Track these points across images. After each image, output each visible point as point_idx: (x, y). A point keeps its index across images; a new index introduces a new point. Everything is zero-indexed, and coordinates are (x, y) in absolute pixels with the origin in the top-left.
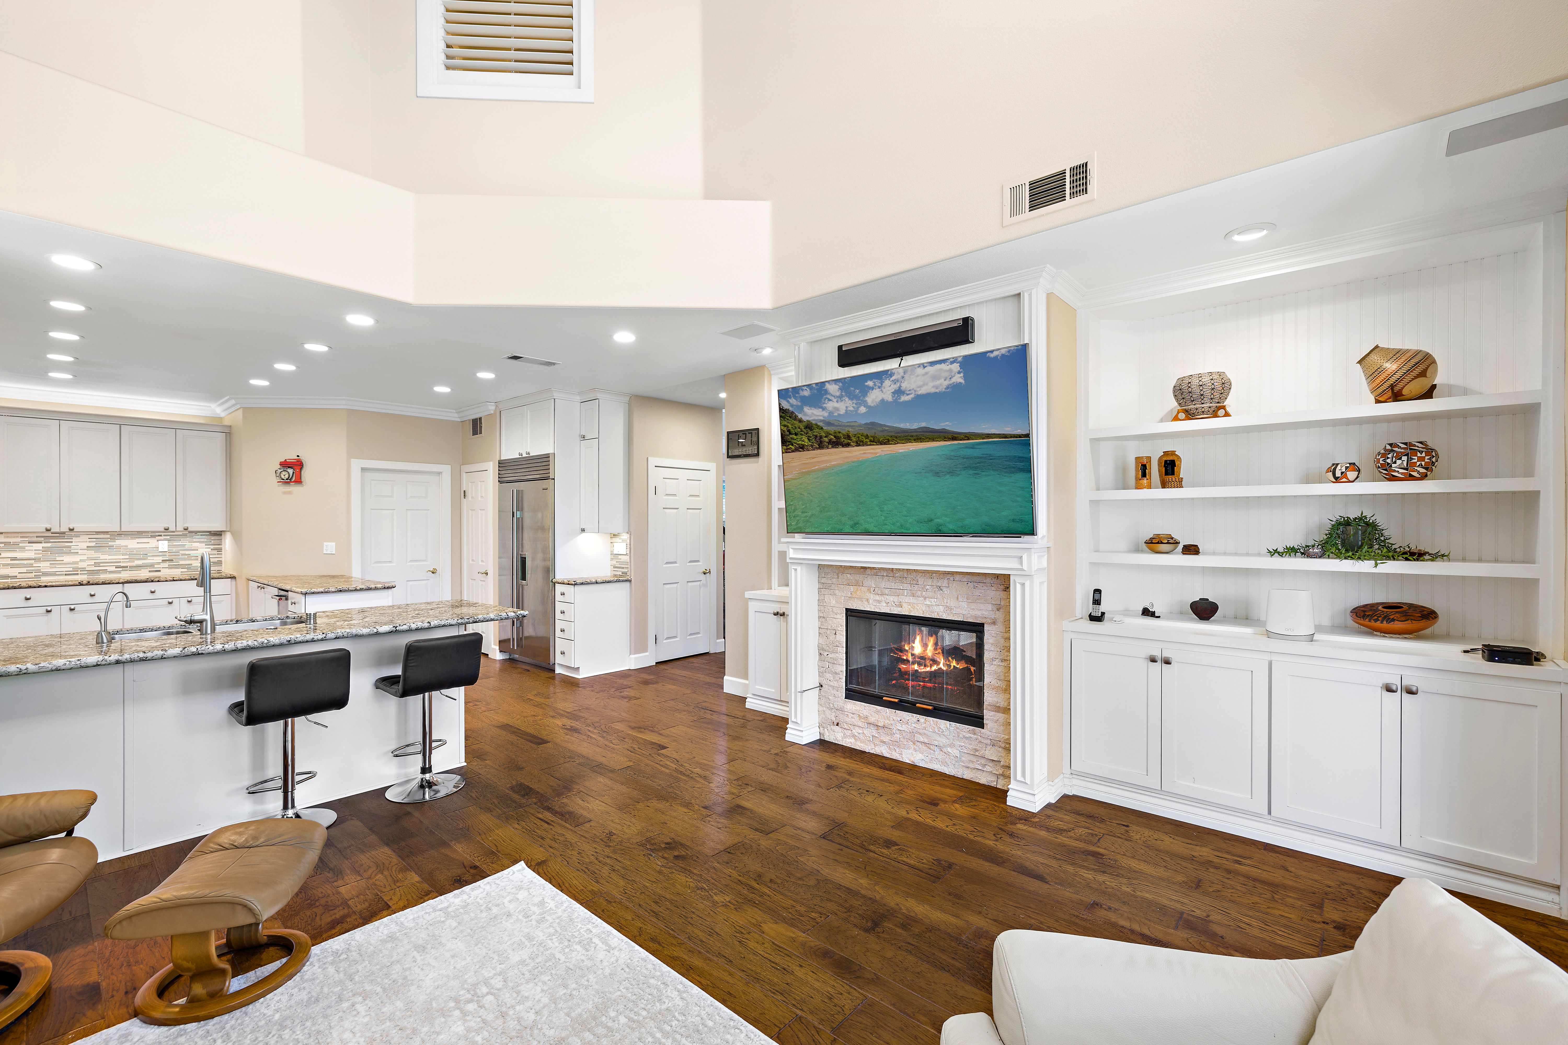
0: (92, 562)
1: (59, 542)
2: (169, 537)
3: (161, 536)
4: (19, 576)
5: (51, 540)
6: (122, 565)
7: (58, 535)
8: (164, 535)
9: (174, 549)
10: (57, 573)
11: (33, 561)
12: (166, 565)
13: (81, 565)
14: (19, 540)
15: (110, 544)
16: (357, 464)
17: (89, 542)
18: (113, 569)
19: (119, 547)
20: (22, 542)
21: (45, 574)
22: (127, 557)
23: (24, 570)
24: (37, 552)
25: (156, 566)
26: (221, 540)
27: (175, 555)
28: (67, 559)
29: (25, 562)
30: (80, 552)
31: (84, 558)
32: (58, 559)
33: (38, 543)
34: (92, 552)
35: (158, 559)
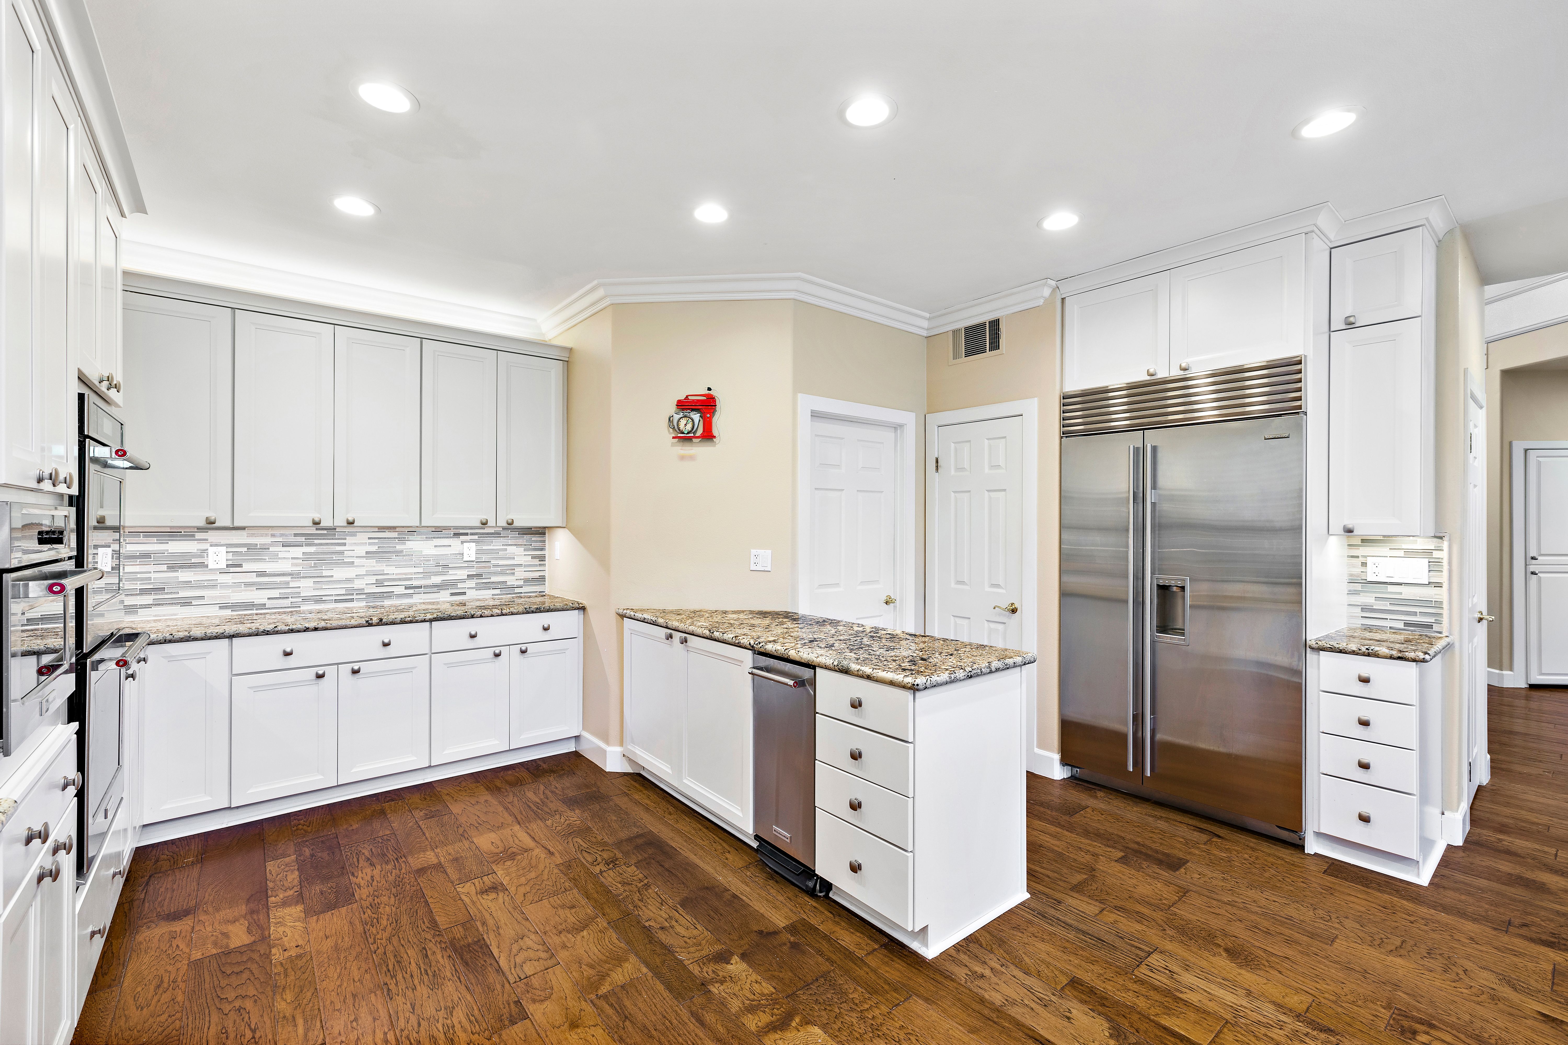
0: (373, 579)
1: (327, 544)
2: (476, 537)
3: (467, 534)
4: (269, 604)
5: (316, 541)
6: (415, 583)
7: (325, 532)
8: (472, 534)
9: (484, 558)
11: (288, 579)
12: (472, 583)
13: (358, 584)
14: (268, 540)
15: (399, 547)
16: (808, 402)
17: (370, 544)
18: (401, 590)
19: (411, 553)
20: (273, 544)
21: (308, 600)
22: (421, 570)
23: (275, 593)
24: (295, 561)
25: (460, 585)
26: (544, 541)
27: (485, 567)
28: (339, 573)
29: (278, 579)
30: (357, 561)
31: (362, 571)
32: (325, 573)
33: (300, 545)
34: (372, 562)
35: (463, 574)
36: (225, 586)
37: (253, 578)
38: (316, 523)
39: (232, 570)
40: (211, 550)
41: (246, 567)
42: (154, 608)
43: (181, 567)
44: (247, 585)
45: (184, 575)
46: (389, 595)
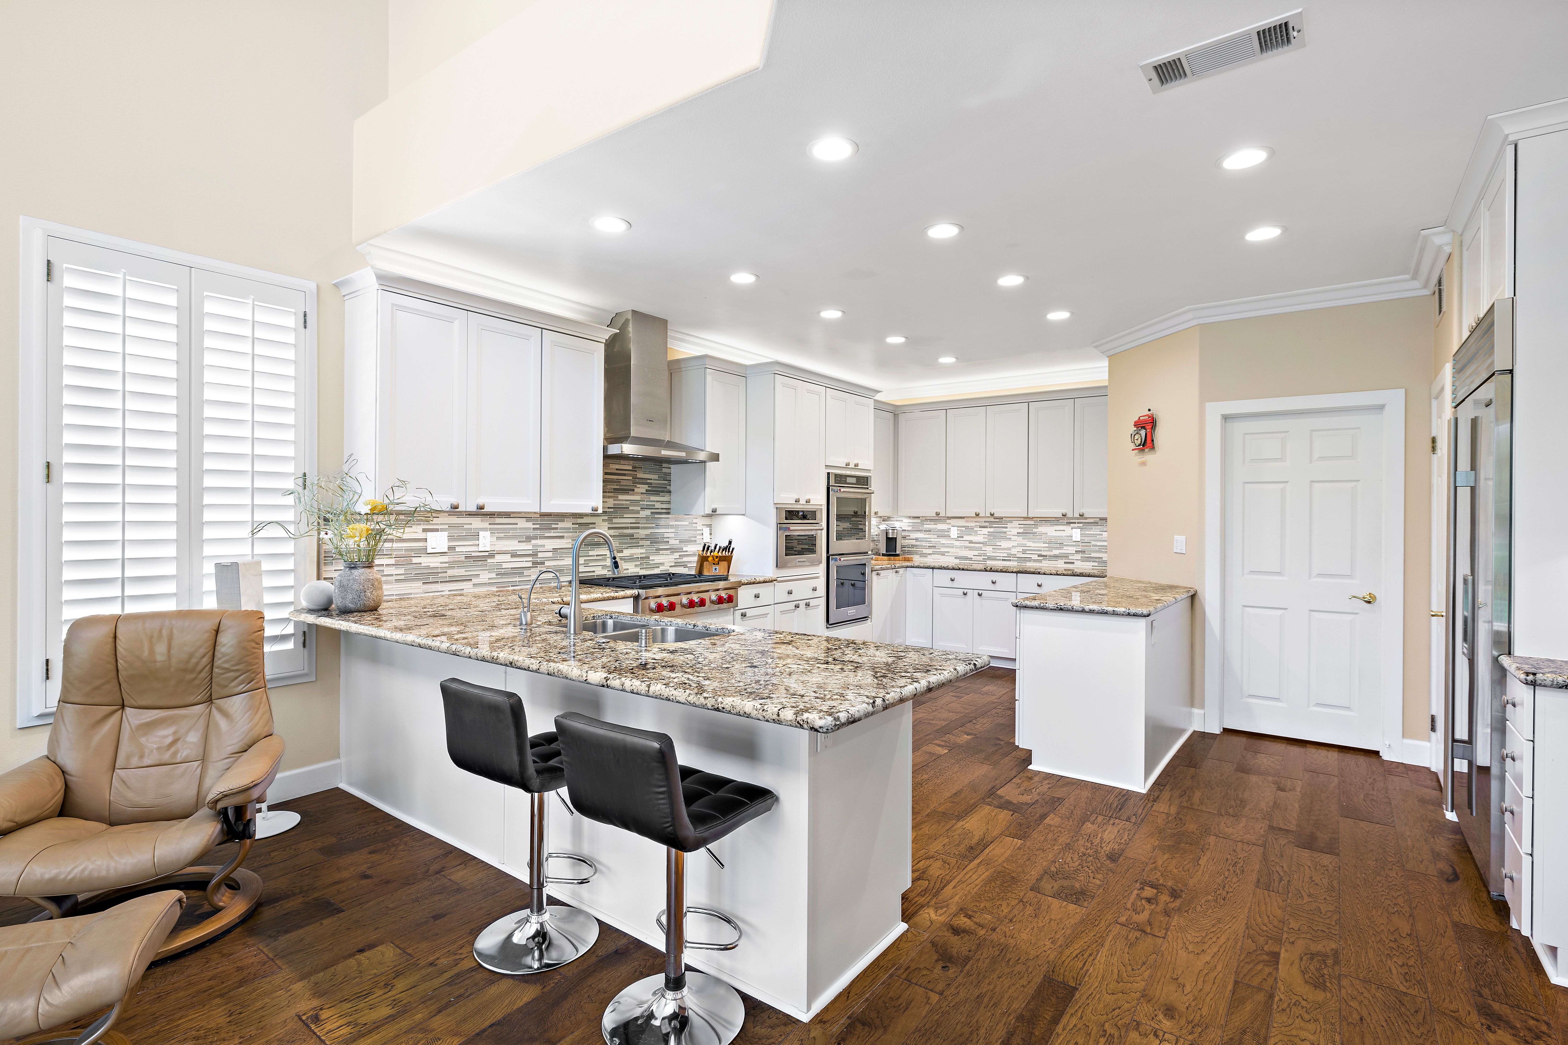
0: (1020, 549)
1: (997, 527)
2: (1081, 525)
3: (1075, 523)
4: (974, 558)
5: (994, 526)
6: (1043, 553)
7: (998, 520)
8: (1078, 523)
9: (1087, 539)
10: (997, 558)
11: (981, 545)
12: (1079, 556)
13: (1014, 551)
14: (973, 524)
15: (1034, 530)
16: (1215, 410)
17: (1019, 528)
18: (1035, 557)
19: (1041, 534)
20: (976, 526)
21: (990, 558)
22: (1047, 545)
23: (976, 553)
24: (985, 536)
25: (1070, 557)
27: (1087, 546)
28: (1004, 544)
29: (978, 545)
30: (1012, 537)
31: (1015, 544)
32: (998, 544)
33: (986, 527)
34: (1020, 539)
35: (1072, 550)
36: (957, 547)
37: (968, 544)
38: (993, 515)
39: (960, 539)
40: (952, 528)
41: (966, 538)
42: (933, 555)
43: (941, 537)
44: (966, 547)
45: (943, 541)
46: (1030, 559)
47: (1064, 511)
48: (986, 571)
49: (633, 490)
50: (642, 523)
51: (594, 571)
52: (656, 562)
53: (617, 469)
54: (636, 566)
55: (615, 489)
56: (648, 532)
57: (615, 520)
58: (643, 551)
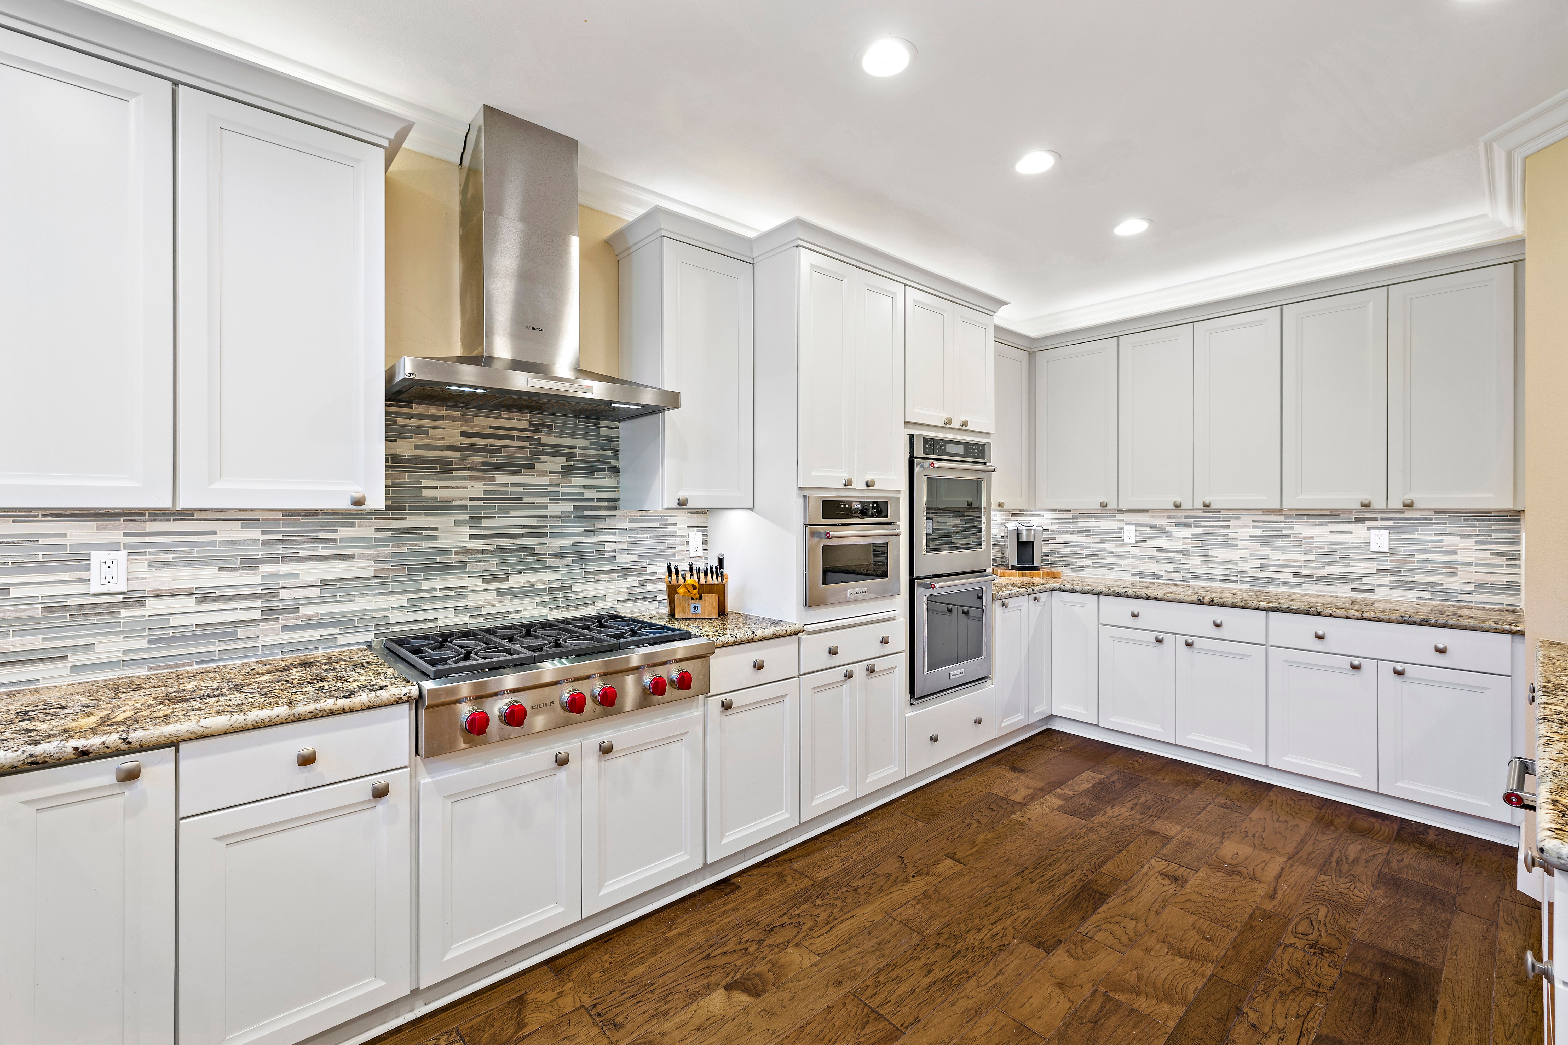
0: (1257, 563)
1: (1212, 526)
2: (1391, 523)
3: (1375, 519)
4: (1166, 575)
5: (1203, 523)
6: (1305, 572)
8: (1383, 519)
9: (1403, 549)
10: (1210, 577)
11: (1180, 555)
12: (1386, 580)
13: (1242, 567)
14: (1165, 521)
15: (1285, 532)
17: (1254, 527)
18: (1289, 578)
19: (1300, 538)
20: (1169, 524)
21: (1195, 577)
22: (1312, 558)
23: (1170, 567)
24: (1186, 540)
25: (1365, 580)
26: (1518, 531)
27: (1405, 561)
28: (1224, 554)
29: (1173, 555)
30: (1240, 543)
31: (1246, 554)
32: (1211, 553)
33: (1189, 526)
34: (1257, 545)
35: (1369, 567)
36: (1135, 558)
37: (1154, 553)
38: (1206, 506)
39: (1140, 544)
40: (1126, 528)
41: (1150, 543)
42: (1093, 569)
43: (1108, 540)
44: (1151, 558)
45: (1110, 547)
46: (1276, 582)
47: (1365, 498)
48: (1202, 603)
49: (533, 466)
50: (552, 527)
51: (435, 620)
52: (586, 594)
53: (491, 427)
54: (539, 604)
55: (485, 464)
56: (568, 541)
57: (486, 522)
58: (557, 576)
